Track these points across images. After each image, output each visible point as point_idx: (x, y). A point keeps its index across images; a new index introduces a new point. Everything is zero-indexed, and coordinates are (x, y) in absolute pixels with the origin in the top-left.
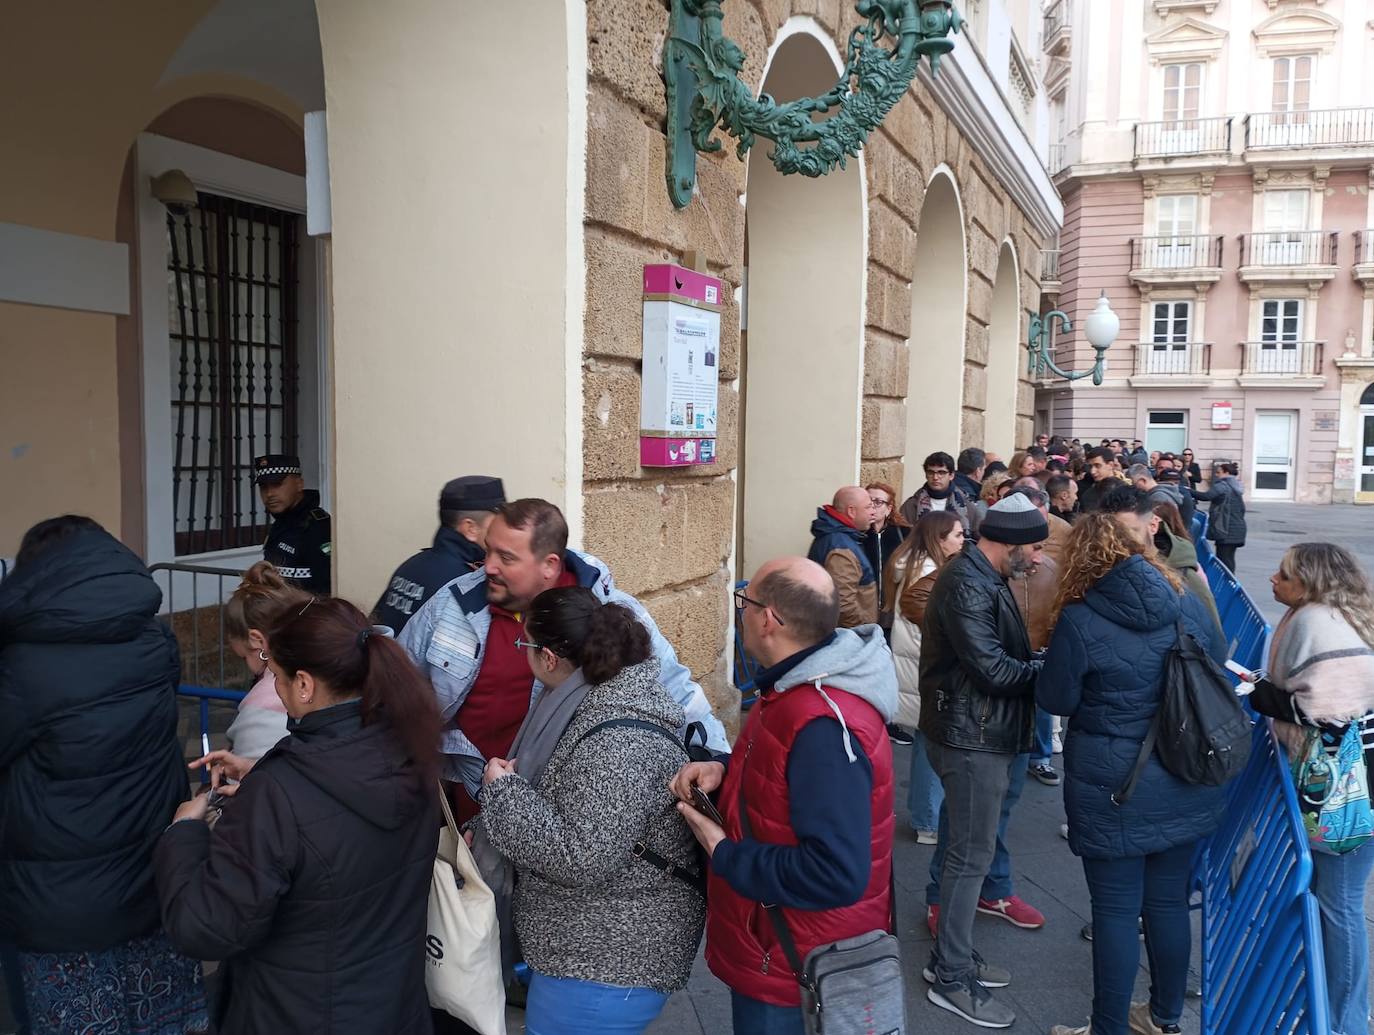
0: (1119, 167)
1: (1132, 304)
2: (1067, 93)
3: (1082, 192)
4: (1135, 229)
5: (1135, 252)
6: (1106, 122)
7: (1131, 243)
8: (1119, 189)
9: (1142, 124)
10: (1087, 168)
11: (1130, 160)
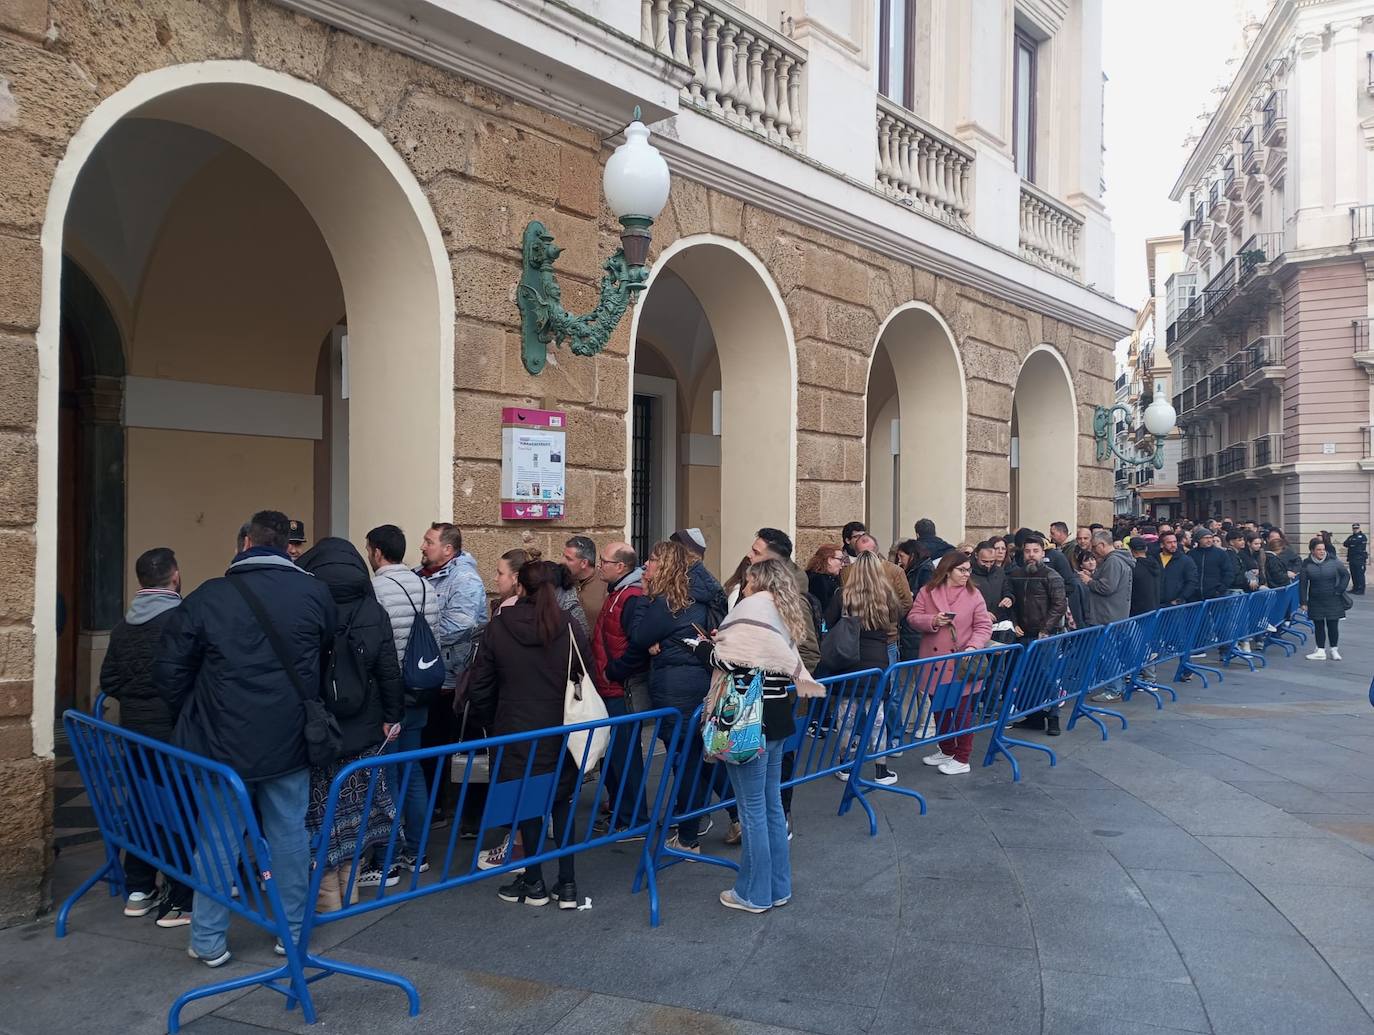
0: (1337, 251)
1: (1361, 386)
2: (1285, 182)
3: (1299, 277)
4: (1359, 311)
5: (1358, 334)
6: (1322, 207)
7: (1355, 324)
8: (1339, 273)
9: (1359, 208)
10: (1302, 254)
11: (1348, 243)
